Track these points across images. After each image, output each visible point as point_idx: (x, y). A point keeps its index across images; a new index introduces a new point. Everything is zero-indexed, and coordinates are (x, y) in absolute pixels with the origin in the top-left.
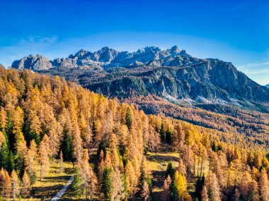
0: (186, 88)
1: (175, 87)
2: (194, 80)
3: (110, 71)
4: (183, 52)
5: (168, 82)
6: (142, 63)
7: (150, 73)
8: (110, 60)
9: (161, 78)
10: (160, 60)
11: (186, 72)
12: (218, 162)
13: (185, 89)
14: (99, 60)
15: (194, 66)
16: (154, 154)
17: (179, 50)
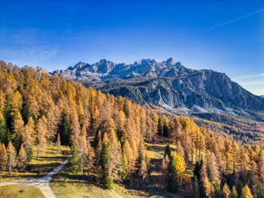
0: (182, 97)
1: (171, 96)
2: (190, 90)
3: (108, 82)
4: (178, 64)
5: (164, 92)
6: (139, 75)
7: (146, 83)
8: (108, 71)
9: (157, 87)
10: (156, 71)
11: (181, 82)
12: (216, 144)
13: (181, 99)
14: (97, 72)
15: (189, 77)
16: (152, 145)
17: (174, 62)
